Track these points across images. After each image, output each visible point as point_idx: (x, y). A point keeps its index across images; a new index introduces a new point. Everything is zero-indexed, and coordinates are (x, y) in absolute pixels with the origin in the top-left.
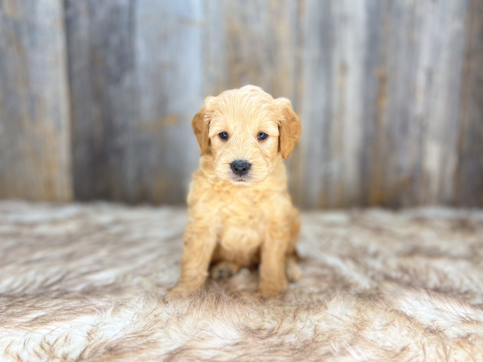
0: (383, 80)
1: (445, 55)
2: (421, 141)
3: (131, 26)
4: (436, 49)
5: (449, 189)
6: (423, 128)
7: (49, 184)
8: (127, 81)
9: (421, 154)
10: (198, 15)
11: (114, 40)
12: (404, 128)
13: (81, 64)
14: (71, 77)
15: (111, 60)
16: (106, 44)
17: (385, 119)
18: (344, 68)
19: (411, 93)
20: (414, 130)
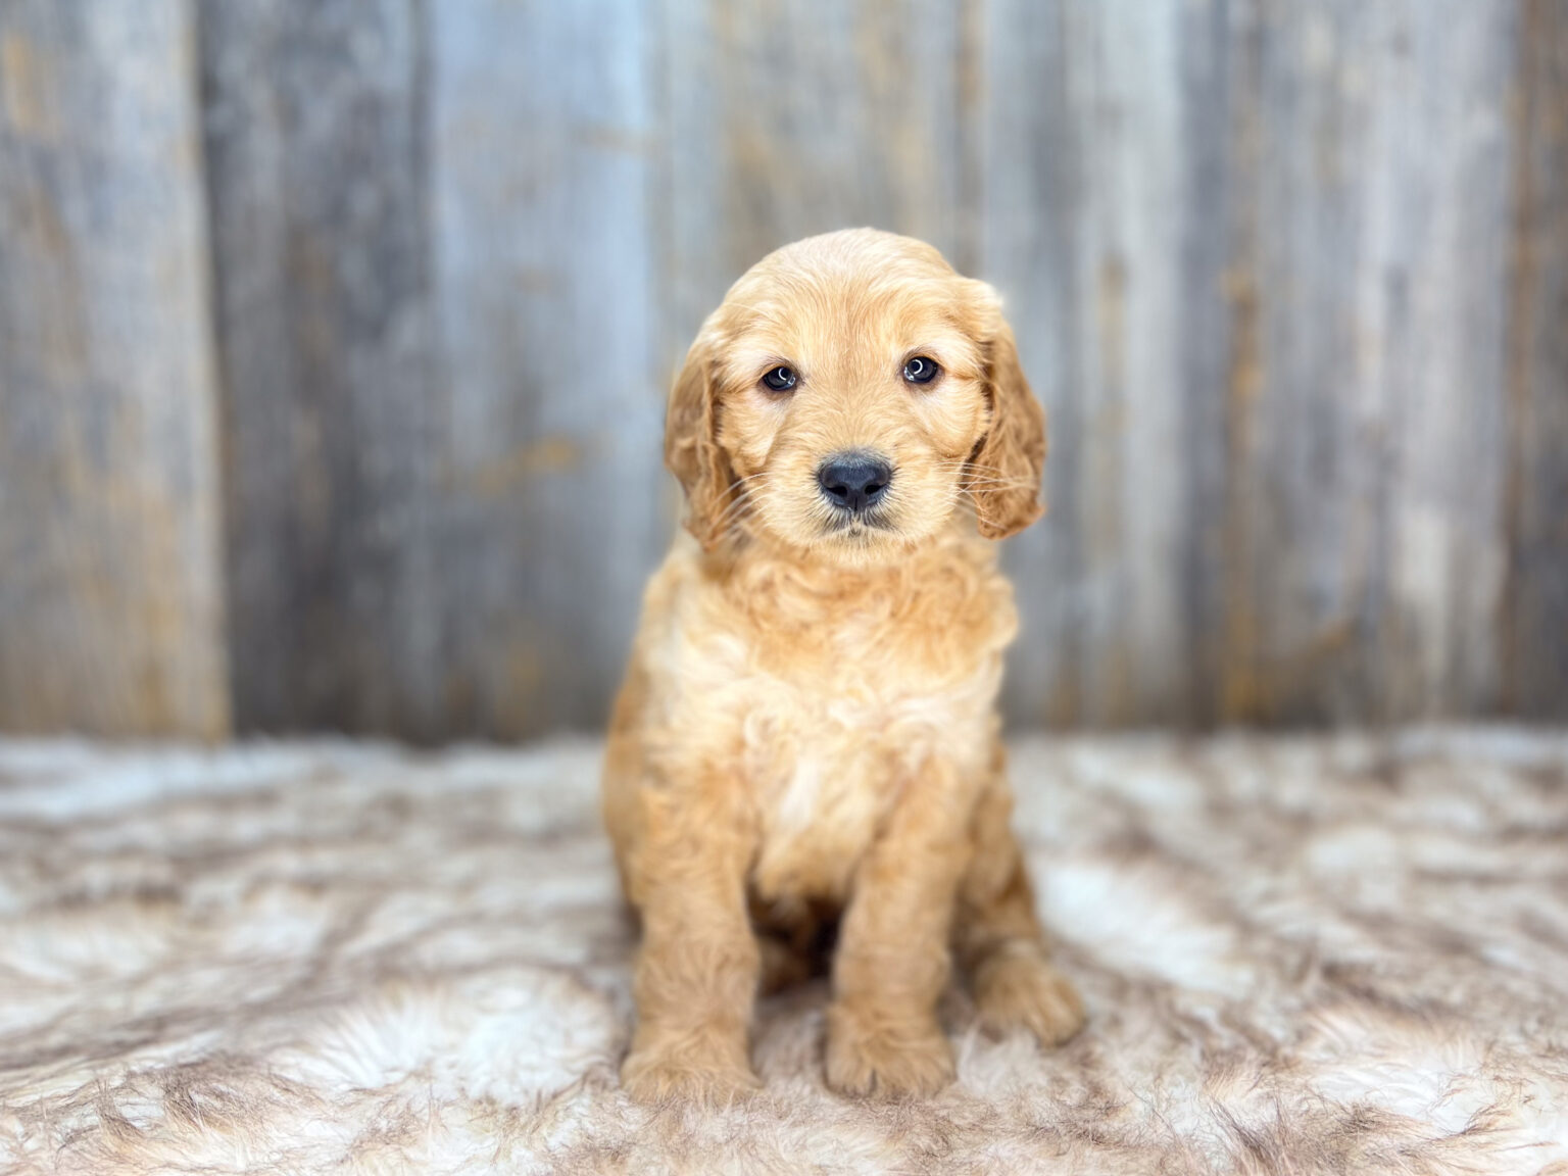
0: (1245, 309)
1: (1446, 222)
2: (1380, 504)
3: (419, 156)
4: (1416, 205)
5: (1483, 661)
6: (1387, 463)
7: (152, 677)
8: (408, 333)
9: (1385, 548)
10: (634, 113)
11: (364, 201)
12: (1324, 461)
13: (257, 279)
14: (222, 324)
15: (355, 268)
16: (337, 214)
17: (1258, 436)
18: (1116, 273)
19: (1340, 352)
20: (1355, 470)
